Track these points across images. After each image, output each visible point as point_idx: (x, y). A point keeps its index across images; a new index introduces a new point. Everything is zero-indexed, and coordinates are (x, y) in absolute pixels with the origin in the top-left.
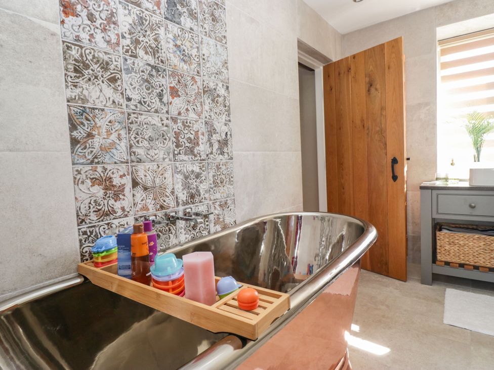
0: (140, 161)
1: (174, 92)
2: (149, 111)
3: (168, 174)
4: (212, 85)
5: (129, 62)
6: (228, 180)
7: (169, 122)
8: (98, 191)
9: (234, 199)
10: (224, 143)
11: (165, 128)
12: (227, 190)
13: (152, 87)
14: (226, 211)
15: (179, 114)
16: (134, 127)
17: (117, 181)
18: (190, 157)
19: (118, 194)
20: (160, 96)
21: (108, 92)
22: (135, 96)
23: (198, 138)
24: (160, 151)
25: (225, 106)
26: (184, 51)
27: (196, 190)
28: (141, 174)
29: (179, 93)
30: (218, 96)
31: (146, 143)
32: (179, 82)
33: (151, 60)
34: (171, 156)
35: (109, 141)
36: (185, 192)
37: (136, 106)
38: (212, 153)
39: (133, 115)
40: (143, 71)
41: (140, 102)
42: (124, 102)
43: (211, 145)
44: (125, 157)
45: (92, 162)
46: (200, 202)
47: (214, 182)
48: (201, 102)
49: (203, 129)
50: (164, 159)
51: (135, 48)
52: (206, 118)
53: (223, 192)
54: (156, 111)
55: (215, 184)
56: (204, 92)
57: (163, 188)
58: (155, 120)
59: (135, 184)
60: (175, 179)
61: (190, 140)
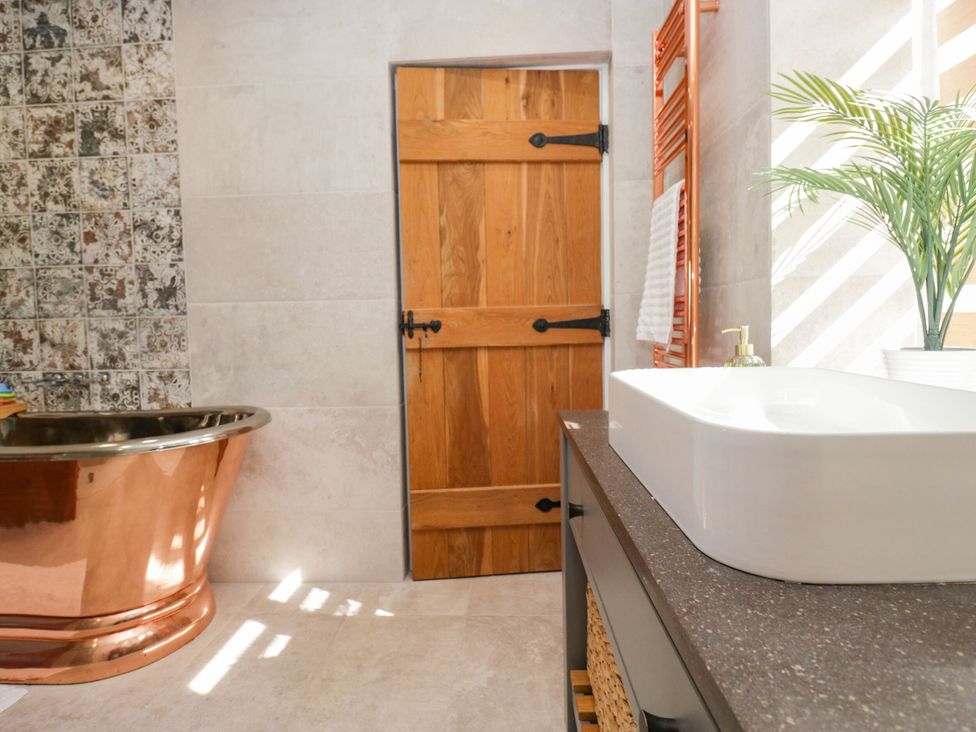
0: (47, 316)
1: (90, 238)
2: (58, 264)
3: (80, 331)
4: (148, 216)
5: (37, 218)
6: (176, 343)
7: (84, 273)
8: (9, 343)
9: (188, 372)
10: (167, 294)
11: (77, 280)
12: (173, 357)
13: (62, 237)
14: (170, 385)
15: (96, 261)
16: (42, 283)
17: (25, 335)
18: (111, 311)
19: (26, 346)
20: (72, 245)
21: (18, 252)
22: (43, 251)
23: (124, 288)
24: (70, 306)
25: (172, 240)
26: (104, 184)
27: (120, 353)
28: (48, 330)
29: (96, 237)
30: (159, 228)
31: (54, 299)
32: (96, 224)
33: (61, 209)
34: (85, 311)
35: (19, 298)
36: (102, 354)
37: (44, 261)
38: (146, 306)
39: (41, 271)
40: (51, 224)
41: (48, 257)
42: (32, 259)
43: (145, 296)
44: (33, 313)
45: (5, 318)
46: (125, 368)
47: (149, 345)
48: (130, 242)
49: (133, 275)
50: (75, 314)
51: (44, 203)
52: (137, 260)
53: (166, 360)
54: (67, 263)
55: (151, 347)
56: (135, 228)
57: (73, 346)
58: (65, 273)
59: (43, 339)
60: (88, 337)
61: (110, 291)
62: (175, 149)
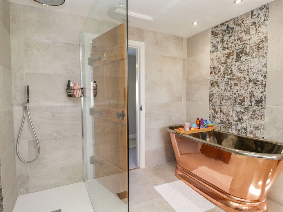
0: (223, 106)
1: (236, 85)
2: (226, 92)
3: (231, 110)
4: (254, 78)
5: (222, 80)
6: (260, 117)
7: (233, 95)
8: (213, 111)
9: (264, 127)
10: (259, 102)
11: (231, 96)
12: (259, 122)
13: (228, 85)
14: (257, 131)
15: (237, 91)
16: (222, 97)
17: (217, 110)
18: (240, 106)
19: (217, 113)
20: (231, 87)
21: (217, 89)
22: (223, 89)
23: (245, 99)
24: (228, 103)
25: (263, 85)
26: (241, 69)
27: (242, 118)
28: (223, 109)
29: (238, 85)
30: (258, 81)
31: (225, 101)
32: (238, 81)
33: (229, 77)
34: (233, 105)
35: (216, 100)
36: (237, 118)
37: (223, 91)
38: (251, 105)
39: (222, 94)
40: (226, 81)
41: (224, 90)
42: (220, 91)
43: (251, 102)
44: (219, 104)
45: (212, 105)
46: (243, 122)
47: (251, 117)
48: (248, 86)
49: (248, 96)
50: (230, 106)
51: (224, 76)
52: (250, 91)
53: (256, 122)
54: (229, 92)
55: (252, 118)
56: (250, 81)
57: (228, 114)
58: (228, 94)
59: (221, 112)
60: (233, 112)
61: (241, 100)
62: (266, 55)
